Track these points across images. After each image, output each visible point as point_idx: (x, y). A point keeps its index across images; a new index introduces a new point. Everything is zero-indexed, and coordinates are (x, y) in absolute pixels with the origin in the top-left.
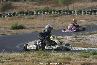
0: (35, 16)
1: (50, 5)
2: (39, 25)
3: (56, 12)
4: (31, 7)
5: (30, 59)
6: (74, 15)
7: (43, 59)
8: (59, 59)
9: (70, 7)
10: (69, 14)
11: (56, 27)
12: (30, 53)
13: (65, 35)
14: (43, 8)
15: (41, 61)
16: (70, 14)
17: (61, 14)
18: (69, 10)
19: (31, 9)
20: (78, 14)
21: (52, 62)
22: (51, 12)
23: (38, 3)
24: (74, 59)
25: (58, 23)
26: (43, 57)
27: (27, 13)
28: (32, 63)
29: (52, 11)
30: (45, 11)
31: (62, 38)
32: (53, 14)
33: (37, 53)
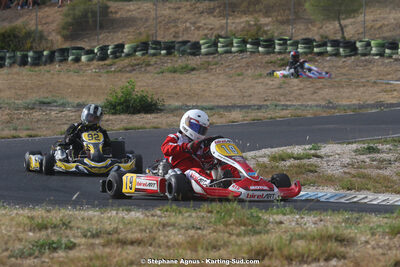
0: (205, 59)
1: (269, 17)
2: (222, 96)
3: (291, 45)
4: (188, 24)
5: (180, 238)
6: (366, 61)
7: (234, 237)
8: (302, 237)
9: (352, 28)
10: (346, 56)
11: (290, 106)
12: (180, 212)
13: (326, 141)
14: (239, 28)
15: (226, 245)
16: (350, 56)
17: (311, 52)
18: (344, 37)
19: (186, 29)
20: (381, 55)
21: (272, 250)
22: (270, 44)
23: (219, 7)
24: (363, 239)
25: (298, 92)
26: (237, 230)
27: (173, 47)
28: (189, 252)
29: (277, 41)
30: (244, 42)
31: (313, 152)
32: (280, 53)
33: (211, 212)
